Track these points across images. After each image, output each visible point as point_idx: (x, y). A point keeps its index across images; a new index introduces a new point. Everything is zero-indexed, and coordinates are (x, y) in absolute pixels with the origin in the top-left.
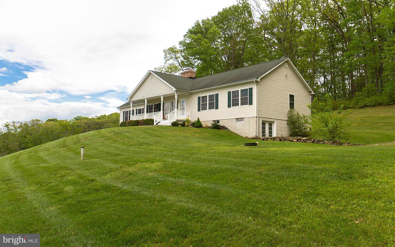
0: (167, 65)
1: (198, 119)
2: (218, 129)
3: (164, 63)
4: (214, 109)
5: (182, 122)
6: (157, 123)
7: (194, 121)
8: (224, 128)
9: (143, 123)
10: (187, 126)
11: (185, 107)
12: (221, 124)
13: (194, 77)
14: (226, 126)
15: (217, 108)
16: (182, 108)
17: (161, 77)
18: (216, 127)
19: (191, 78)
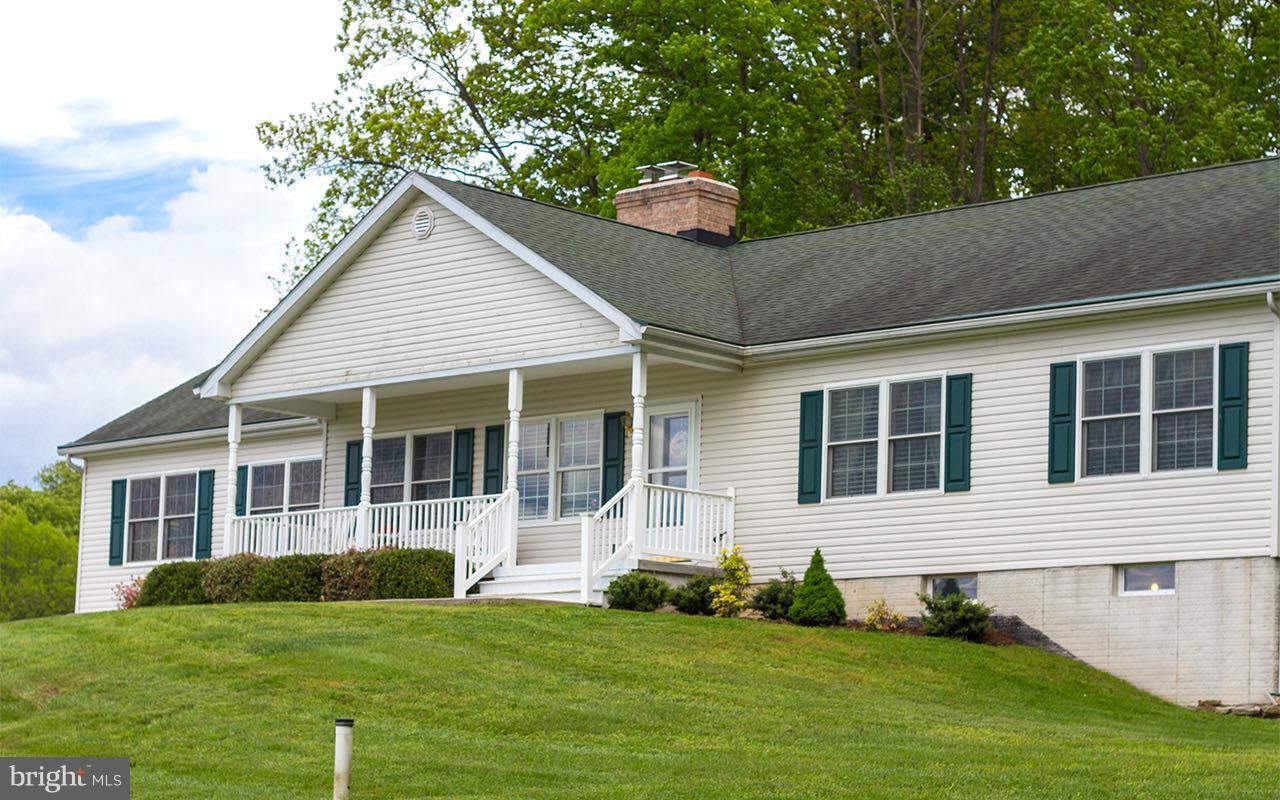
0: (355, 100)
1: (818, 561)
2: (977, 637)
3: (337, 85)
4: (936, 485)
5: (683, 583)
6: (474, 579)
7: (779, 577)
8: (1013, 632)
9: (364, 576)
10: (731, 611)
11: (691, 469)
12: (991, 598)
13: (724, 230)
14: (1031, 621)
15: (959, 480)
16: (660, 470)
17: (510, 232)
18: (964, 621)
19: (701, 236)
